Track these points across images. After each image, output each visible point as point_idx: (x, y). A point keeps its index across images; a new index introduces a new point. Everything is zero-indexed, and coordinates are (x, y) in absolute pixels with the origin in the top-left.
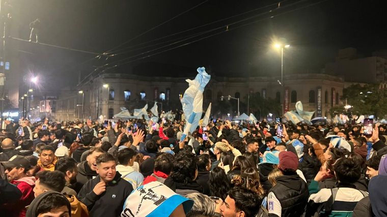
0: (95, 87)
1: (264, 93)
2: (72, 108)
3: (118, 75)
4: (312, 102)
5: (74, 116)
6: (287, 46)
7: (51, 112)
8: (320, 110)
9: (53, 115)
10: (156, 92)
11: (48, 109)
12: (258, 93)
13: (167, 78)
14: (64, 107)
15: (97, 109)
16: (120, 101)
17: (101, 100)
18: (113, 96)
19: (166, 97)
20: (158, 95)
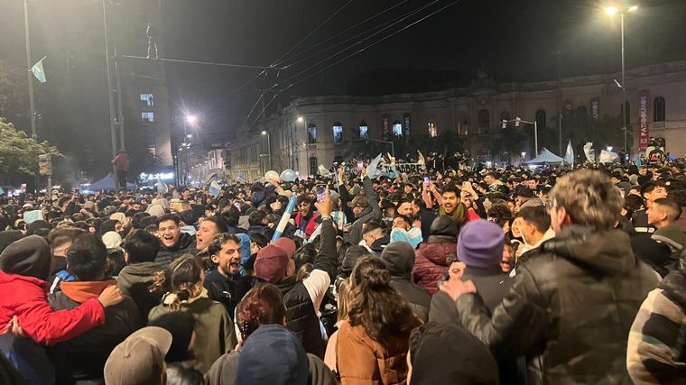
0: (285, 123)
1: (595, 107)
2: (254, 160)
3: (319, 99)
5: (259, 173)
6: (634, 9)
7: (224, 168)
9: (227, 173)
10: (386, 123)
11: (221, 165)
12: (582, 109)
13: (404, 96)
14: (242, 159)
15: (291, 159)
16: (326, 143)
17: (296, 144)
18: (315, 136)
19: (404, 129)
20: (390, 128)
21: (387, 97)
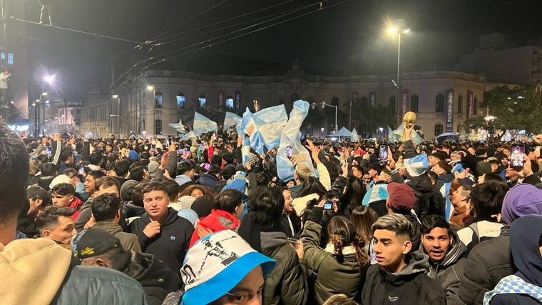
0: (135, 89)
1: (373, 99)
2: (103, 118)
3: (166, 72)
4: (439, 111)
5: (107, 130)
6: (407, 31)
7: (74, 125)
8: (449, 123)
9: (77, 128)
10: (221, 97)
11: (70, 121)
12: (364, 99)
13: (236, 77)
14: (92, 117)
15: (138, 121)
16: (170, 109)
17: (143, 108)
18: (161, 103)
19: (235, 103)
20: (224, 101)
21: (223, 76)
